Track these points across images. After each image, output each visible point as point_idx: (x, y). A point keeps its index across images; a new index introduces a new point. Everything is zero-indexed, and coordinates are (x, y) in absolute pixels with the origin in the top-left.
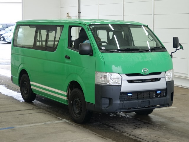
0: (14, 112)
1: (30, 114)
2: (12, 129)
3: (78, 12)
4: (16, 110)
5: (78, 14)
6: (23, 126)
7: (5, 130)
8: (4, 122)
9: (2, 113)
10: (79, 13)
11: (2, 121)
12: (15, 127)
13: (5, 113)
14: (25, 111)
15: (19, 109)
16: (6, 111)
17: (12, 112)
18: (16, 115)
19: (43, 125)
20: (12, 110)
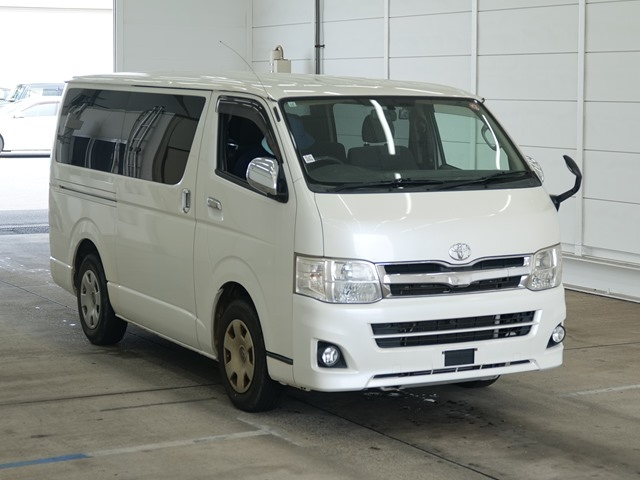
0: (86, 402)
1: (144, 408)
2: (78, 460)
3: (313, 43)
4: (93, 392)
5: (313, 49)
6: (117, 451)
7: (51, 465)
8: (50, 435)
9: (44, 405)
10: (318, 46)
11: (43, 433)
12: (90, 454)
13: (54, 406)
14: (126, 395)
15: (105, 391)
16: (58, 396)
17: (79, 401)
18: (93, 411)
19: (189, 446)
20: (79, 394)
